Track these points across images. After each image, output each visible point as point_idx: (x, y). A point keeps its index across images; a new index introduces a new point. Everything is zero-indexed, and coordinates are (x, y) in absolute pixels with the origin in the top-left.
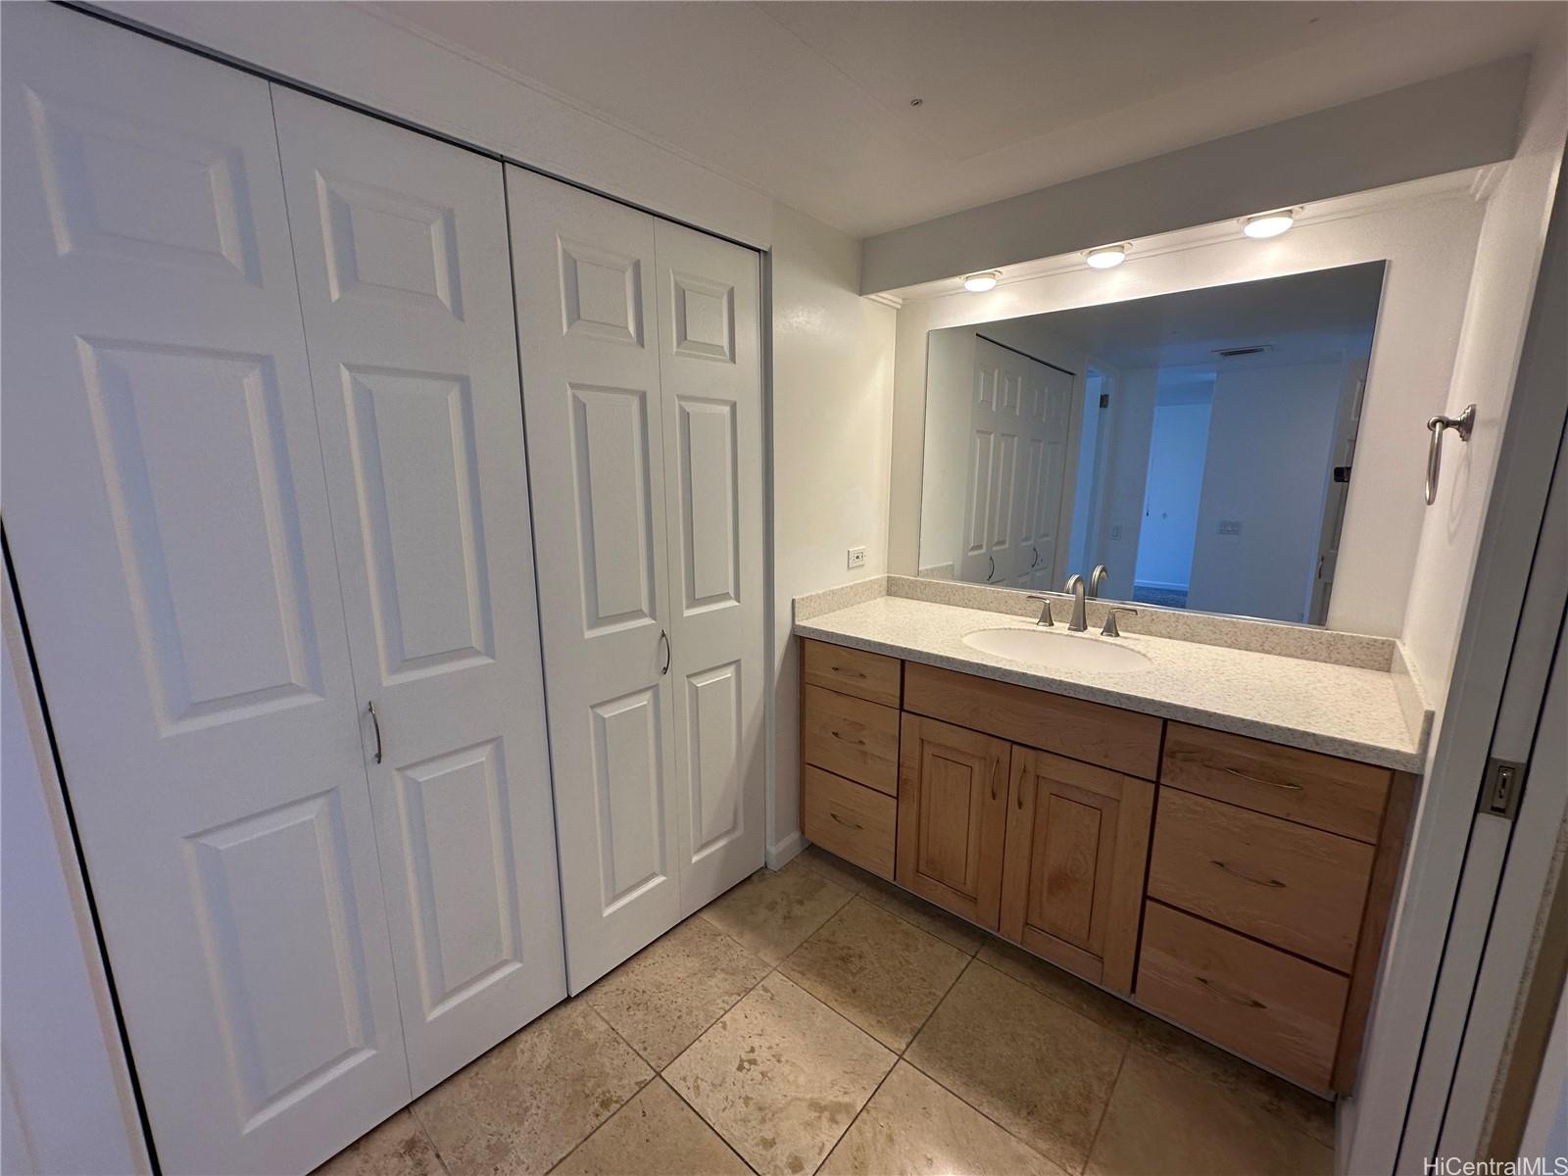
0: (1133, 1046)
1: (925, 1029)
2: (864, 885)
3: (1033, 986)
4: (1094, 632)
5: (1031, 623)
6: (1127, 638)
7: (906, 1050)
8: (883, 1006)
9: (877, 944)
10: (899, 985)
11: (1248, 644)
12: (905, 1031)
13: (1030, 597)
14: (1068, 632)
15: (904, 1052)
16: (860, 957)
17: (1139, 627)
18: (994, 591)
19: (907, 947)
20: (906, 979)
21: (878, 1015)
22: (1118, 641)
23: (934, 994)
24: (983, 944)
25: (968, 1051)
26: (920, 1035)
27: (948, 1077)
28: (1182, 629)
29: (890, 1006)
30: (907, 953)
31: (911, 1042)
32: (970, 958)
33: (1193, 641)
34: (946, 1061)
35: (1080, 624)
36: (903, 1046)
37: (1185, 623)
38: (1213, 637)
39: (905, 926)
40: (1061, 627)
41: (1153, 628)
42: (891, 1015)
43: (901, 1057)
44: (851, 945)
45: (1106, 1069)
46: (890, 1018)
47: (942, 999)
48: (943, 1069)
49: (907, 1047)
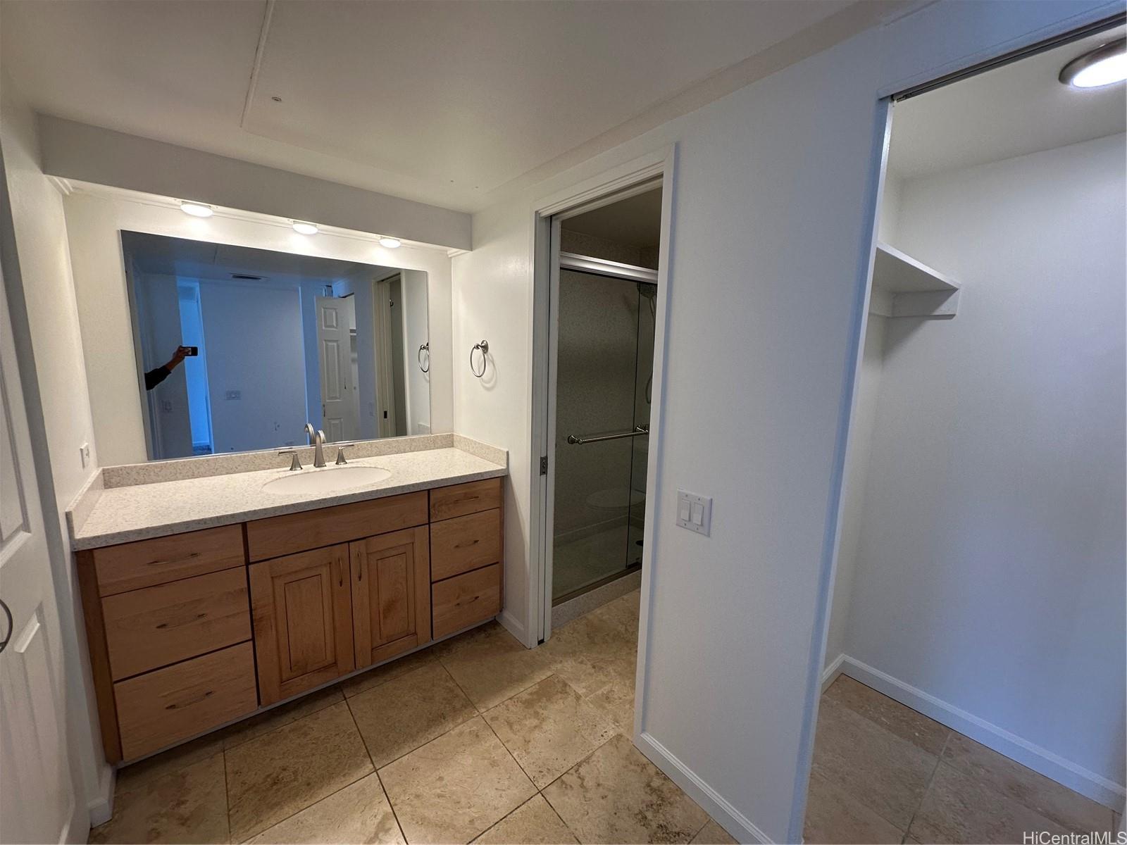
0: (441, 660)
1: (369, 748)
2: (221, 742)
3: (386, 681)
4: (331, 465)
5: (285, 471)
6: (351, 463)
7: (374, 765)
8: (335, 769)
9: (284, 753)
10: (329, 750)
11: (405, 450)
12: (362, 761)
13: (280, 453)
14: (337, 466)
15: (374, 767)
16: (284, 770)
17: (352, 455)
18: (240, 457)
19: (306, 734)
20: (328, 745)
21: (339, 774)
22: (325, 468)
23: (352, 733)
24: (342, 690)
25: (398, 731)
26: (371, 753)
27: (404, 748)
28: (375, 450)
29: (339, 763)
30: (309, 736)
31: (371, 760)
32: (345, 701)
33: (381, 455)
34: (395, 746)
35: (319, 463)
36: (371, 766)
37: (376, 447)
38: (389, 450)
39: (287, 728)
40: (310, 467)
41: (360, 454)
42: (346, 765)
43: (376, 771)
44: (267, 774)
45: (444, 676)
46: (347, 767)
47: (358, 730)
48: (398, 750)
49: (373, 763)
